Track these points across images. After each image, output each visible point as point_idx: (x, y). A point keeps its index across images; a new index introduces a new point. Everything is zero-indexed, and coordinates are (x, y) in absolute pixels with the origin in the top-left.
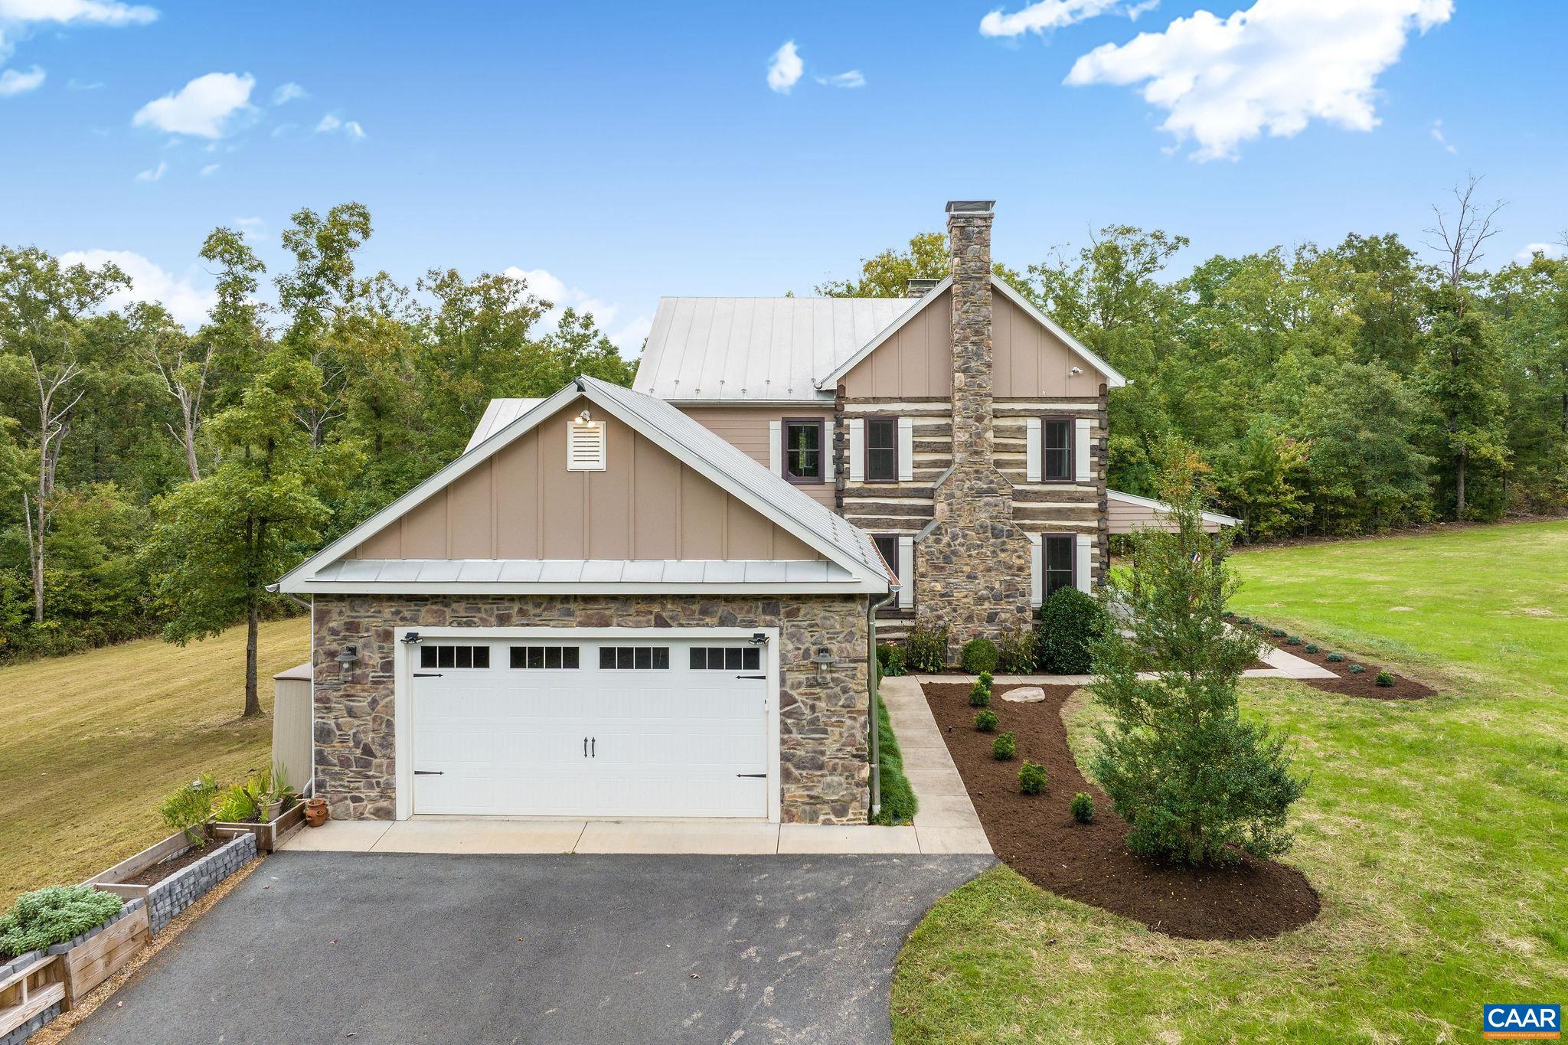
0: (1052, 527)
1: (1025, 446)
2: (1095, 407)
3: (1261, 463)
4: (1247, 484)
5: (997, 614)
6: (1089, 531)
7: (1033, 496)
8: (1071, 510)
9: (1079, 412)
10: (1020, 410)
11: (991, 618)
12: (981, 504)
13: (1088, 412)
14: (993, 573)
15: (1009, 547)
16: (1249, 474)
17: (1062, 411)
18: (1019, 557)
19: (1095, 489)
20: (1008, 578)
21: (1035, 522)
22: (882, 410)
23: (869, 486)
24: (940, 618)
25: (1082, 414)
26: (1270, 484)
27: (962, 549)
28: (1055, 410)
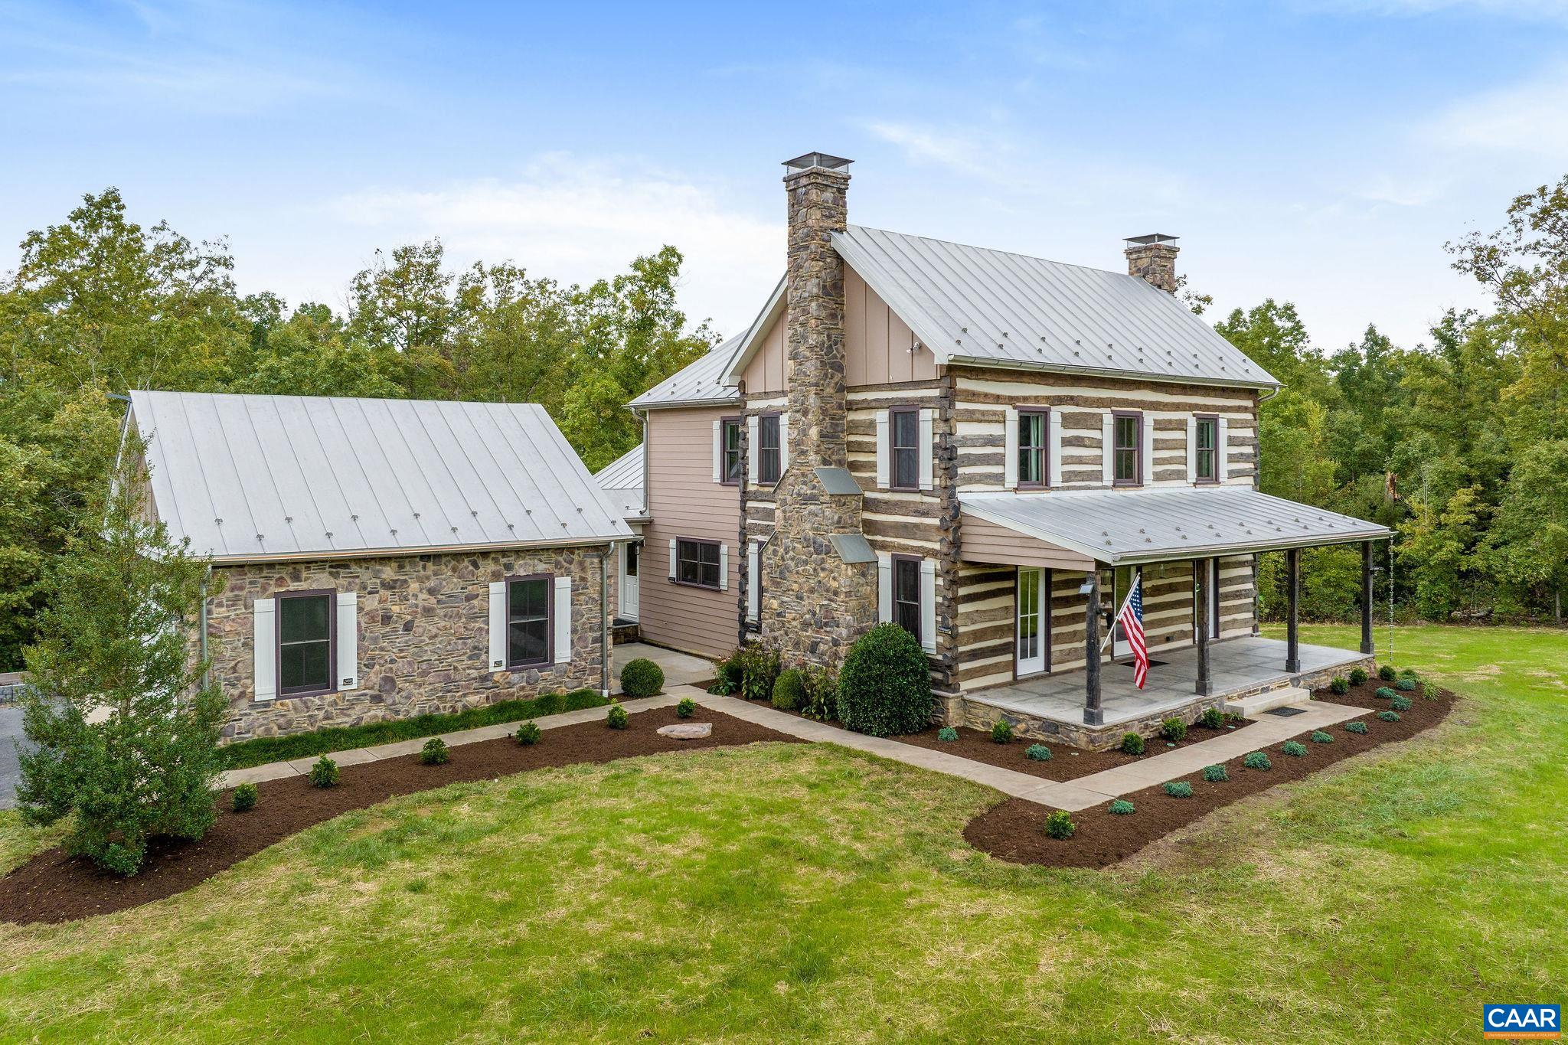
0: (906, 548)
1: (875, 444)
2: (936, 393)
5: (817, 644)
6: (934, 554)
7: (884, 506)
8: (916, 526)
9: (922, 400)
10: (871, 401)
11: (813, 648)
12: (806, 512)
13: (930, 399)
14: (816, 595)
15: (827, 566)
17: (907, 400)
18: (834, 579)
19: (938, 500)
20: (826, 602)
21: (888, 539)
22: (770, 406)
23: (761, 489)
24: (775, 639)
25: (923, 402)
27: (792, 564)
28: (901, 399)
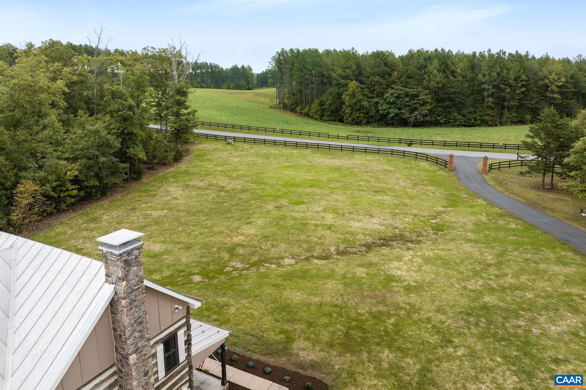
2: (184, 321)
3: (59, 178)
4: (54, 189)
6: (186, 383)
8: (178, 379)
9: (179, 328)
13: (183, 325)
16: (55, 184)
26: (64, 186)
